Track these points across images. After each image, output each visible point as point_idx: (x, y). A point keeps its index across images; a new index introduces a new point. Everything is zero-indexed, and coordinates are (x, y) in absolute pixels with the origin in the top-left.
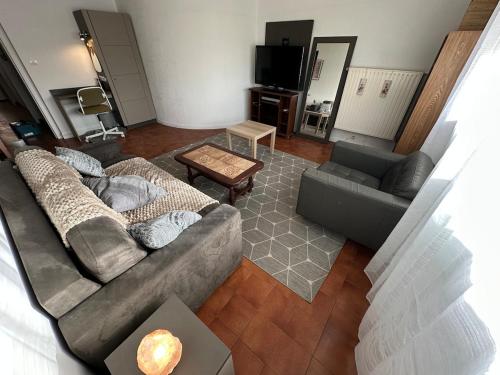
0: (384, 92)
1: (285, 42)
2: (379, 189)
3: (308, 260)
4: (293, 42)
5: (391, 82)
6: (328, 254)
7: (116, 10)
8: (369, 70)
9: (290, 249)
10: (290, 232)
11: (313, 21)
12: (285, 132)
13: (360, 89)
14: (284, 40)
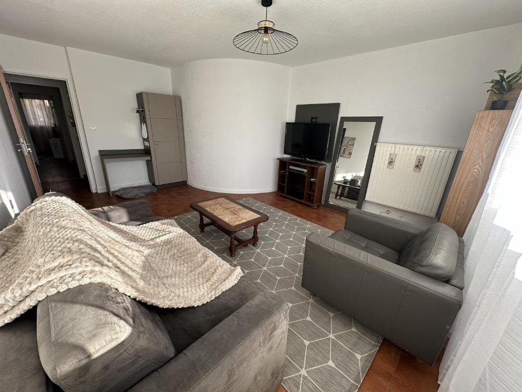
0: (417, 166)
1: (314, 120)
2: (398, 263)
3: (331, 363)
4: (321, 120)
5: (424, 157)
6: (359, 357)
7: (171, 94)
8: (398, 146)
9: (307, 343)
10: (308, 319)
11: (340, 104)
12: (312, 201)
13: (391, 162)
14: (312, 118)
